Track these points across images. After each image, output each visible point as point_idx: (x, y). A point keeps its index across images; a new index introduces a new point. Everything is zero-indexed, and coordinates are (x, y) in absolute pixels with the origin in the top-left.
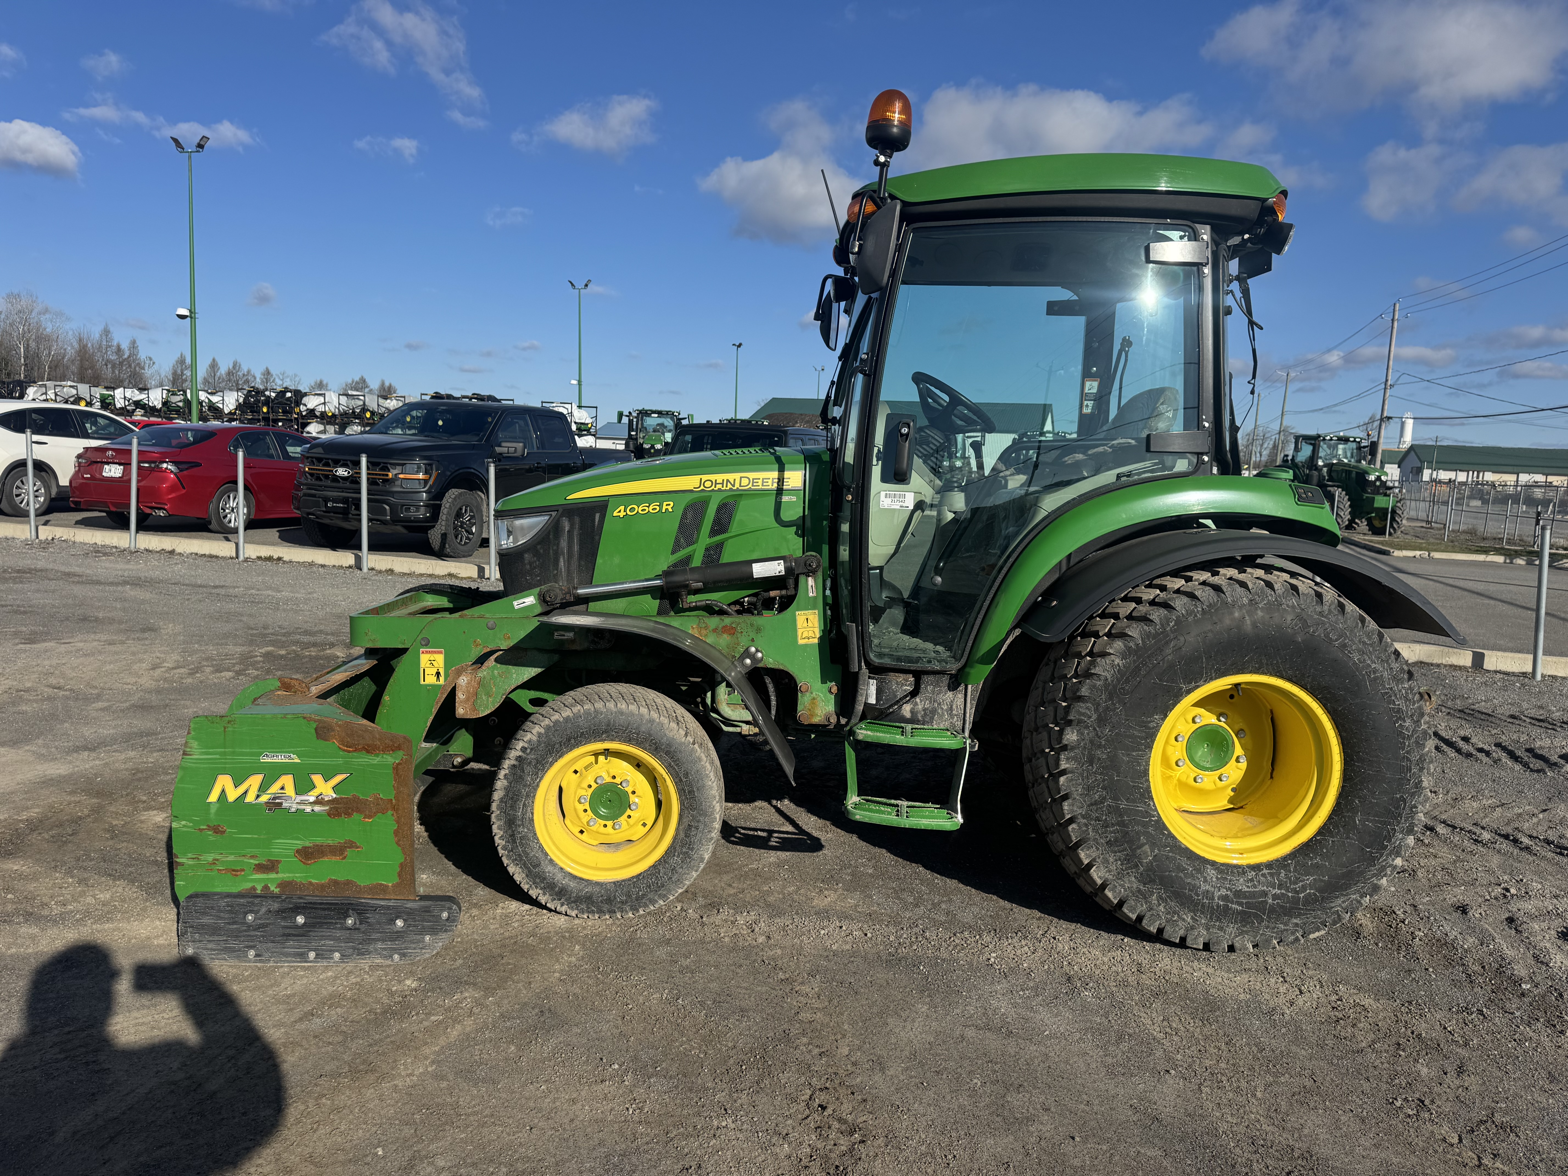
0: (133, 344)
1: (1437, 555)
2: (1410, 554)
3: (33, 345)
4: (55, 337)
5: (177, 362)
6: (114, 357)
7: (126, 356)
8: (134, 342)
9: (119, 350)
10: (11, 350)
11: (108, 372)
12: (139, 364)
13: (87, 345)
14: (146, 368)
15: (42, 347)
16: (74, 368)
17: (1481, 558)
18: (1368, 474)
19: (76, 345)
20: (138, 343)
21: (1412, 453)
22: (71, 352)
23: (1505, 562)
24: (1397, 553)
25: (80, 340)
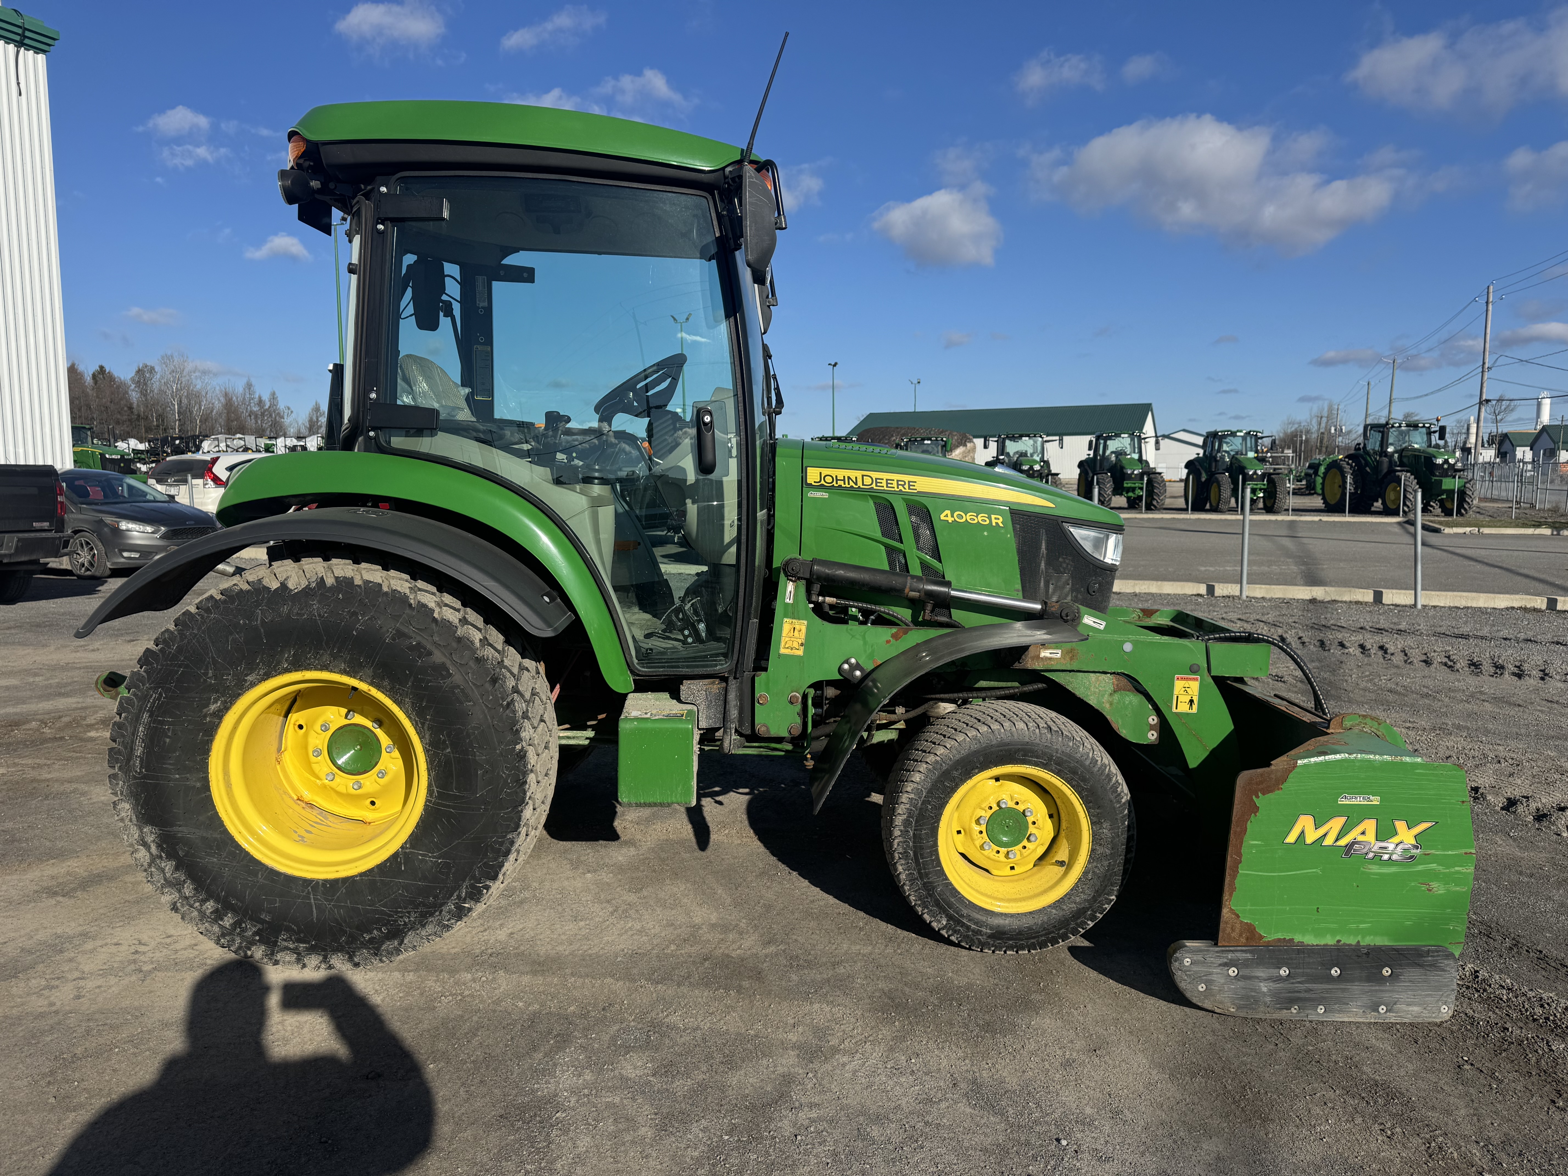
0: (273, 396)
1: (1486, 531)
2: (1460, 530)
3: (185, 401)
4: (204, 393)
5: (313, 410)
6: (256, 409)
7: (267, 407)
8: (274, 394)
9: (260, 402)
10: (166, 407)
11: (251, 423)
12: (279, 414)
13: (232, 398)
14: (285, 417)
15: (193, 402)
16: (222, 421)
17: (1530, 531)
18: (1436, 457)
19: (223, 400)
20: (278, 394)
21: (1545, 435)
22: (218, 405)
23: (1552, 534)
24: (1447, 530)
25: (226, 395)
